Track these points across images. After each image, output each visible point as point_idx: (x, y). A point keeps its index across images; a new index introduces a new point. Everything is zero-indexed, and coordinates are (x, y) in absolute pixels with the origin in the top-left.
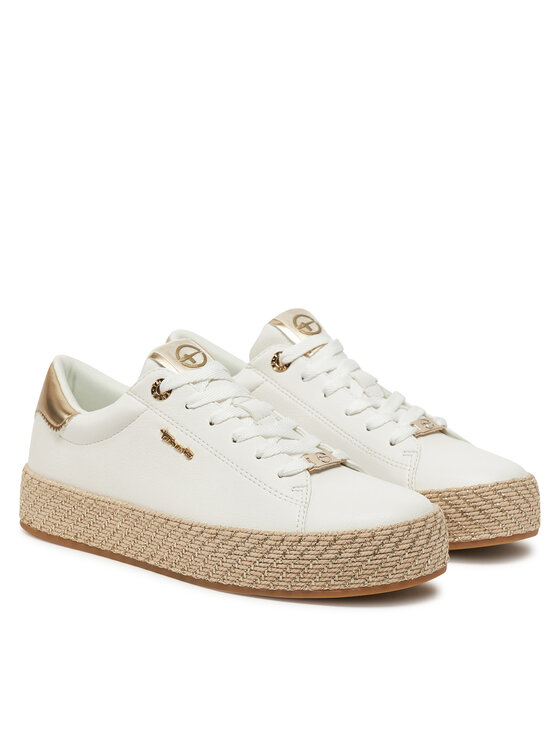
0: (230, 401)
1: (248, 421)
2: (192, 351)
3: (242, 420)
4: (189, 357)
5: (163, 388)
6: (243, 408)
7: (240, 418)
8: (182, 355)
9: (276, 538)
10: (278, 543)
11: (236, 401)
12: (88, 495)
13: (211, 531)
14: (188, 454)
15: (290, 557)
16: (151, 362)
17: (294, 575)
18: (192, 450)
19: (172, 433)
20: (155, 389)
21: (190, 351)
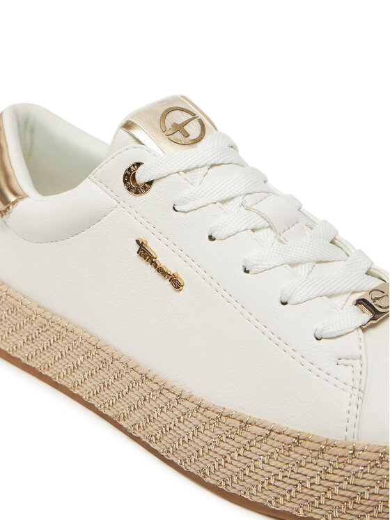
0: (238, 201)
1: (267, 236)
2: (184, 117)
3: (257, 233)
4: (179, 128)
5: (141, 176)
6: (259, 213)
7: (253, 230)
8: (168, 124)
9: (312, 446)
10: (315, 454)
11: (250, 200)
12: (39, 310)
13: (208, 413)
14: (176, 283)
15: (334, 477)
16: (123, 133)
17: (337, 504)
18: (183, 277)
19: (152, 247)
20: (129, 177)
21: (180, 117)
